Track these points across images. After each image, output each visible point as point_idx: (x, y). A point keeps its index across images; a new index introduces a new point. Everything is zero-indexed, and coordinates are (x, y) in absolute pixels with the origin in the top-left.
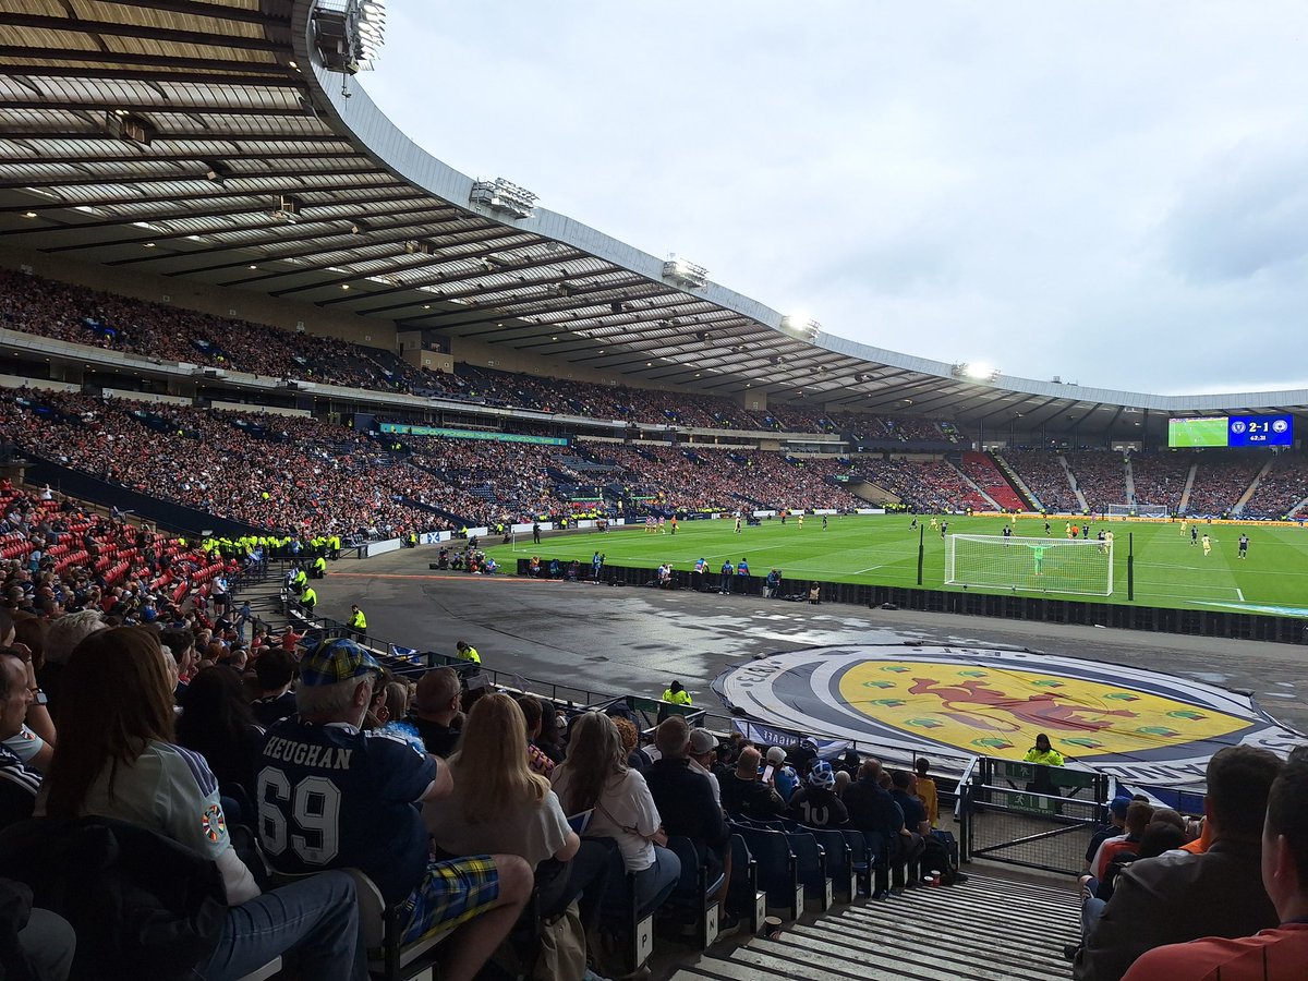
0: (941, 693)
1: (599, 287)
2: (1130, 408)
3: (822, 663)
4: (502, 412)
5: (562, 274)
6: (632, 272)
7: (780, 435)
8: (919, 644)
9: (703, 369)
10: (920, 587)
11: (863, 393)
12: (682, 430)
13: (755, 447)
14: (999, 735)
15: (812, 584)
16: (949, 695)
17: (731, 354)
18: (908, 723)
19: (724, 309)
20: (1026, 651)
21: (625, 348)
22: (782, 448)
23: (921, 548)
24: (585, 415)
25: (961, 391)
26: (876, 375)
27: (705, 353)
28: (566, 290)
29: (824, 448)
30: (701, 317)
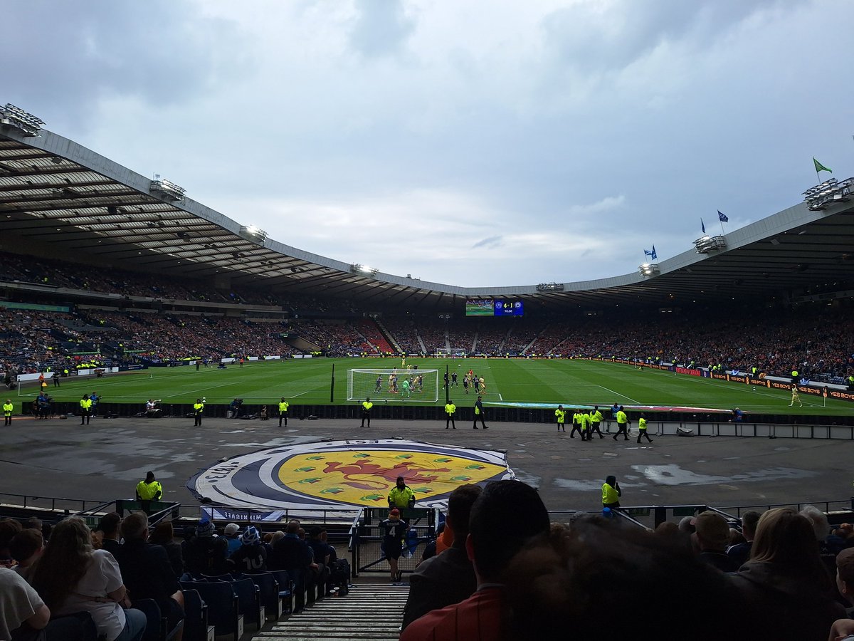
0: (343, 470)
1: (97, 194)
2: (447, 294)
3: (268, 459)
4: (10, 285)
5: (65, 182)
6: (125, 185)
7: (240, 306)
8: (331, 440)
9: (183, 258)
10: (332, 404)
11: (297, 280)
12: (167, 302)
13: (222, 314)
14: (376, 492)
15: (262, 406)
16: (348, 471)
17: (203, 249)
18: (322, 492)
19: (198, 217)
20: (393, 438)
21: (119, 240)
22: (242, 315)
23: (333, 378)
24: (86, 289)
25: (356, 281)
26: (304, 269)
27: (184, 247)
28: (67, 193)
29: (271, 315)
30: (180, 222)
